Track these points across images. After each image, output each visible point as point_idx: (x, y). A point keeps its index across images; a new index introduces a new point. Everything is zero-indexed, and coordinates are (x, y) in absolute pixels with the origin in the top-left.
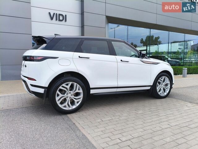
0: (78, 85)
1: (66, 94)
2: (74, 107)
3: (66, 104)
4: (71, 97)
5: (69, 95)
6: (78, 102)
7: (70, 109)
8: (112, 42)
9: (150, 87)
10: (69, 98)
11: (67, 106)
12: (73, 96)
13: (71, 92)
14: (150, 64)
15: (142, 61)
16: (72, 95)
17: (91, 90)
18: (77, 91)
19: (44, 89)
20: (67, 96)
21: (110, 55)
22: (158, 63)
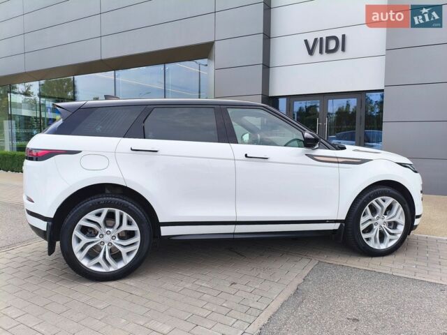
0: (125, 215)
1: (98, 237)
2: (121, 265)
3: (100, 259)
4: (112, 241)
5: (107, 238)
6: (128, 254)
7: (111, 269)
8: (230, 111)
9: (339, 224)
10: (106, 244)
11: (103, 263)
12: (117, 239)
13: (111, 230)
14: (338, 162)
15: (312, 157)
16: (113, 238)
17: (161, 228)
18: (125, 227)
19: (46, 223)
20: (102, 240)
21: (219, 142)
22: (363, 161)
